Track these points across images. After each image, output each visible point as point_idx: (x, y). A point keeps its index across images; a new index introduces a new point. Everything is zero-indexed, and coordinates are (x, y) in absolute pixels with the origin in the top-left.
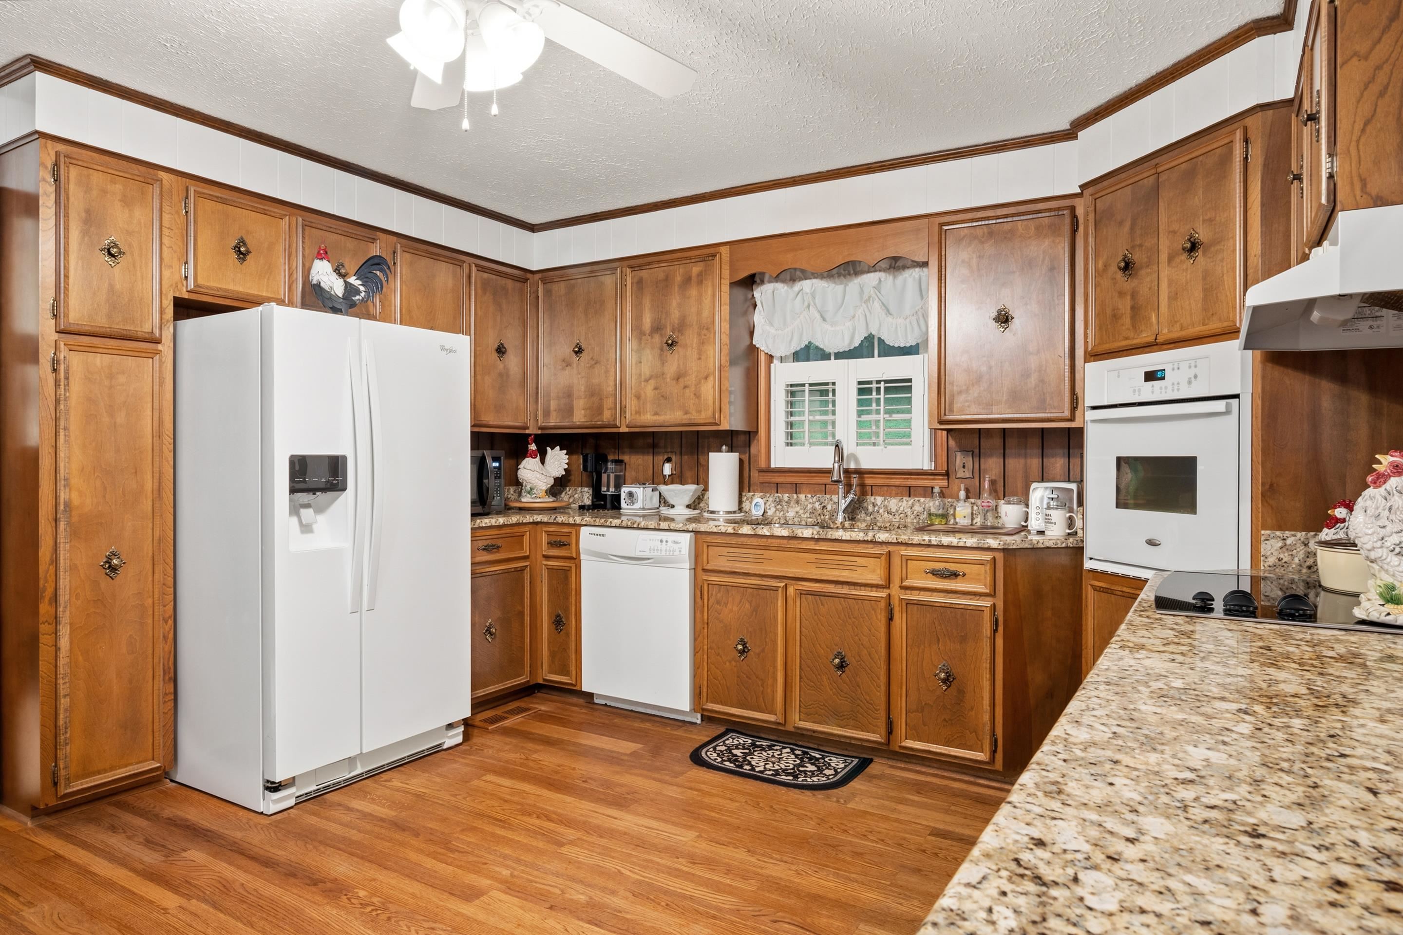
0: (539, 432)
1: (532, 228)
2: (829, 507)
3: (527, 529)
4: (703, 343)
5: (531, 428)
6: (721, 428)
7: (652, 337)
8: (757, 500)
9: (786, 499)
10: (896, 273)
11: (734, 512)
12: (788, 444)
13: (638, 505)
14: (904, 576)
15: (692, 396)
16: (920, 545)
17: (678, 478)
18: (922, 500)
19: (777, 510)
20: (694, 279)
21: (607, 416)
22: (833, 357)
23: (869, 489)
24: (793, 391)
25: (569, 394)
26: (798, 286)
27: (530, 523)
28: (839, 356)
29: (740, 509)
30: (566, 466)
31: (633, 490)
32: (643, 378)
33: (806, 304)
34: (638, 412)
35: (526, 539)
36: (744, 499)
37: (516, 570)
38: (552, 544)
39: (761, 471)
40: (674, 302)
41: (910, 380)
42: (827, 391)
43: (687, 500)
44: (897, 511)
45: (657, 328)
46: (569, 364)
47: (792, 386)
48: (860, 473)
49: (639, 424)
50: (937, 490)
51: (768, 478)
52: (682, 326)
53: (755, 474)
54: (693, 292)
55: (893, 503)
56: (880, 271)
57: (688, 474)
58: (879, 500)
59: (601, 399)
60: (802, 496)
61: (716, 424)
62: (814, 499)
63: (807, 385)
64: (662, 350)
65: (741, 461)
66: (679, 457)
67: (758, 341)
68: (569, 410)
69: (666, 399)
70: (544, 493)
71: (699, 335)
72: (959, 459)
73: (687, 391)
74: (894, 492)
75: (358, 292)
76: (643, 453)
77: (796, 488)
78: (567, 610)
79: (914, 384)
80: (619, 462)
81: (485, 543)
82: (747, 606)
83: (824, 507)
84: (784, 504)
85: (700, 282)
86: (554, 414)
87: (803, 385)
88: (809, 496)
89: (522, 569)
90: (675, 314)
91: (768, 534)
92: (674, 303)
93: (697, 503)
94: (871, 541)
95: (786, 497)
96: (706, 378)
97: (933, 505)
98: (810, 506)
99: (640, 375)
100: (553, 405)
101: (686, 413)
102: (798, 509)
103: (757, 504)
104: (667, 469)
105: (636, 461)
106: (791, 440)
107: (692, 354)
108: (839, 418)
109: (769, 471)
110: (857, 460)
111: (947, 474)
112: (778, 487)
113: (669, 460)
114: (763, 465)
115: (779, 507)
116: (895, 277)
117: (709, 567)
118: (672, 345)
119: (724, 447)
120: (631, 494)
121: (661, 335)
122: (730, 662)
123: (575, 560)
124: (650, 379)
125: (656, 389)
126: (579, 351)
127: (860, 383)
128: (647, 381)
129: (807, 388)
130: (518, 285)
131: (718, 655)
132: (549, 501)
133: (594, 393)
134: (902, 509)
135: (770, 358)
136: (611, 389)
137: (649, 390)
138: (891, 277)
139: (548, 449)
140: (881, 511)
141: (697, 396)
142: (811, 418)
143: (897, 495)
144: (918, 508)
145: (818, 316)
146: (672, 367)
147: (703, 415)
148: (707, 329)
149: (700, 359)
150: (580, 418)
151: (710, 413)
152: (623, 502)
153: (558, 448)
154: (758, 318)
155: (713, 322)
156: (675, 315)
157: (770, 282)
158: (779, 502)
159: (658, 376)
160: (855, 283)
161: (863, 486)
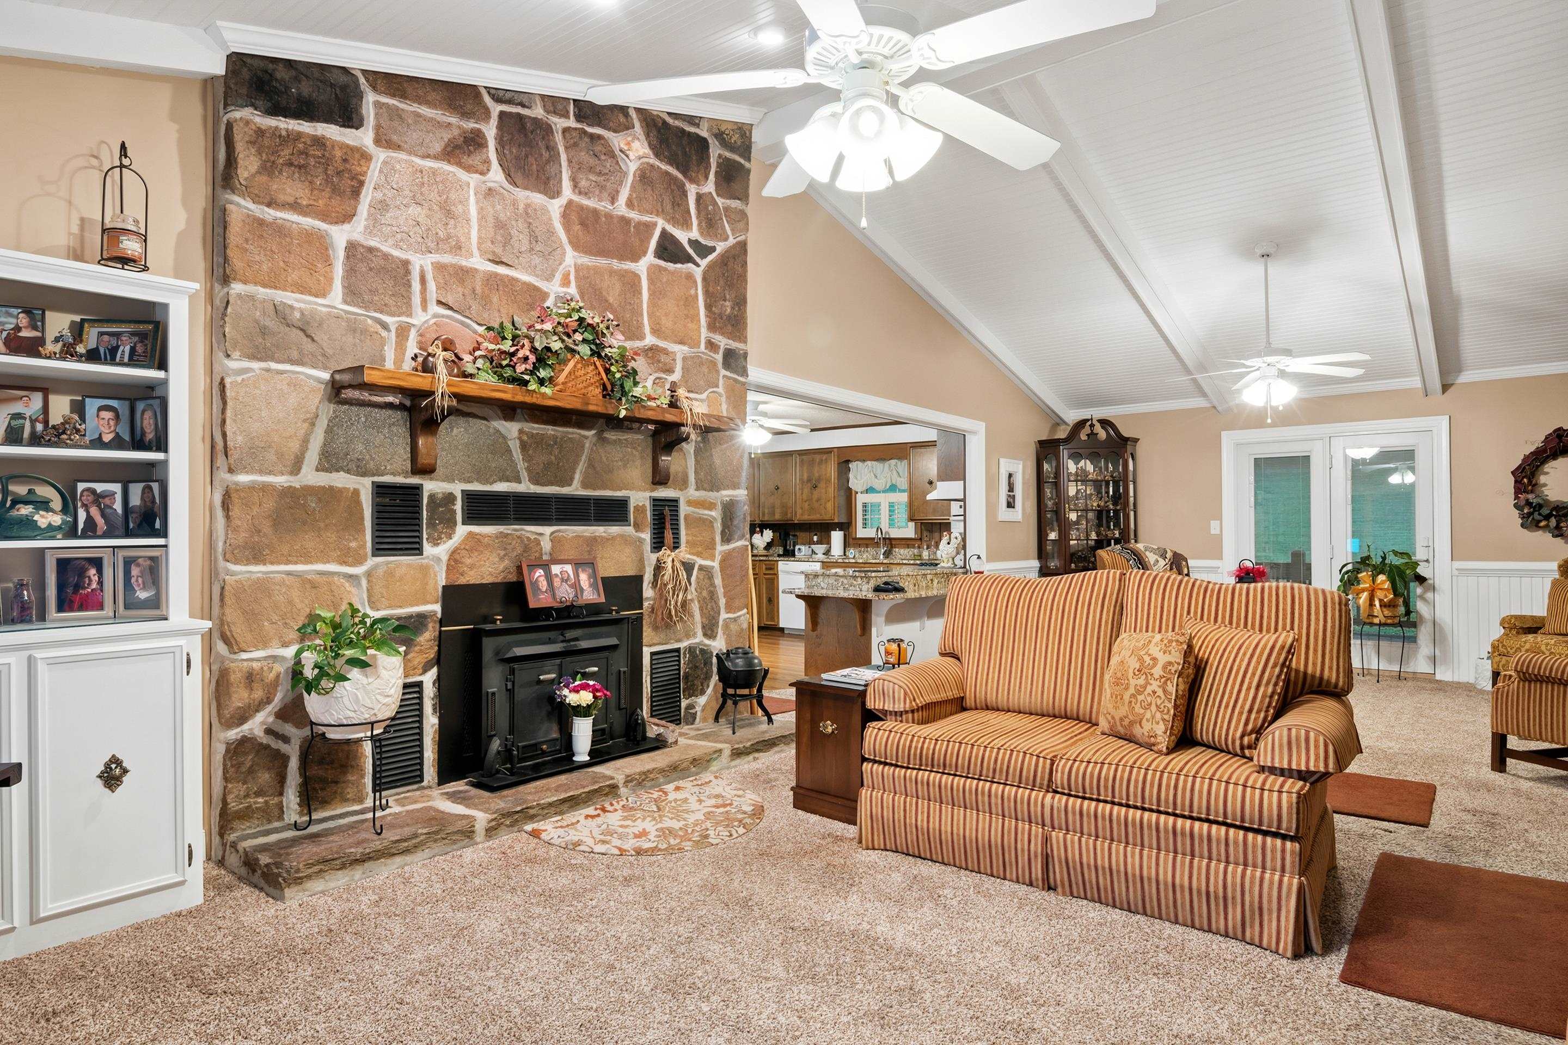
0: (760, 523)
2: (879, 552)
3: (757, 562)
4: (827, 487)
5: (757, 521)
6: (834, 521)
7: (807, 484)
8: (852, 551)
11: (842, 556)
12: (863, 528)
13: (802, 553)
15: (823, 508)
17: (820, 542)
18: (913, 548)
20: (824, 461)
21: (789, 515)
22: (879, 493)
23: (893, 545)
24: (865, 505)
25: (773, 507)
26: (866, 463)
27: (758, 560)
28: (884, 492)
29: (844, 554)
30: (772, 537)
31: (801, 547)
32: (803, 501)
33: (869, 471)
34: (802, 515)
36: (846, 550)
38: (767, 569)
39: (853, 539)
40: (816, 469)
42: (878, 506)
43: (823, 551)
44: (903, 553)
45: (809, 480)
46: (773, 494)
47: (864, 503)
48: (890, 539)
49: (802, 520)
51: (855, 542)
52: (819, 480)
53: (850, 540)
54: (823, 466)
55: (902, 551)
57: (824, 540)
58: (896, 549)
59: (787, 509)
60: (867, 549)
61: (832, 520)
62: (872, 550)
64: (811, 489)
65: (845, 535)
66: (819, 533)
67: (850, 485)
68: (773, 513)
69: (813, 509)
70: (762, 549)
71: (826, 483)
72: (925, 534)
73: (821, 506)
74: (902, 546)
76: (805, 532)
77: (866, 546)
78: (773, 595)
80: (794, 536)
83: (876, 553)
84: (862, 552)
85: (826, 463)
86: (767, 515)
87: (869, 504)
88: (870, 548)
93: (827, 553)
95: (862, 550)
96: (828, 501)
97: (916, 551)
98: (871, 552)
99: (803, 499)
100: (766, 511)
101: (821, 515)
102: (866, 553)
103: (851, 552)
104: (815, 538)
105: (802, 535)
106: (865, 525)
107: (823, 491)
108: (882, 516)
109: (856, 539)
110: (888, 534)
111: (921, 539)
112: (860, 546)
113: (815, 535)
114: (854, 536)
115: (859, 554)
118: (815, 487)
119: (837, 529)
120: (799, 549)
121: (811, 483)
123: (776, 575)
124: (807, 501)
125: (809, 505)
126: (777, 488)
127: (890, 503)
128: (805, 502)
132: (764, 552)
133: (784, 506)
135: (857, 493)
136: (790, 505)
137: (806, 506)
139: (764, 530)
140: (897, 553)
141: (825, 509)
142: (871, 517)
144: (911, 551)
145: (873, 476)
146: (815, 496)
147: (827, 516)
148: (829, 481)
149: (826, 493)
150: (778, 517)
151: (829, 515)
152: (796, 552)
153: (768, 529)
154: (851, 476)
155: (833, 478)
156: (817, 475)
157: (854, 464)
158: (859, 552)
159: (810, 500)
160: (887, 464)
161: (891, 544)
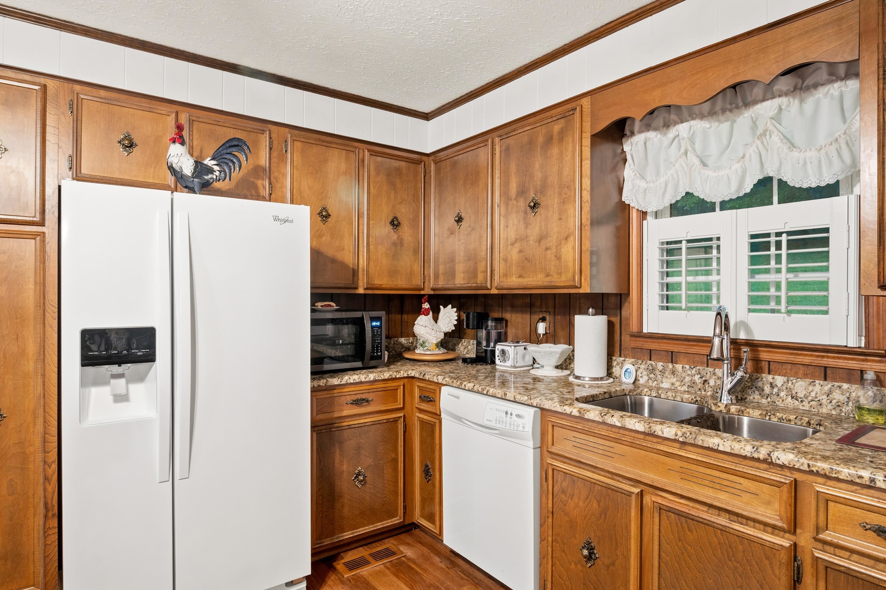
0: (432, 293)
1: (427, 117)
2: (712, 383)
3: (401, 383)
4: (564, 202)
5: (426, 289)
6: (581, 291)
7: (517, 201)
8: (628, 366)
9: (660, 368)
10: (804, 95)
11: (602, 379)
12: (662, 308)
13: (509, 363)
14: (822, 523)
15: (553, 258)
16: (852, 483)
17: (551, 338)
18: (845, 386)
19: (650, 378)
20: (555, 136)
21: (480, 278)
22: (718, 208)
23: (765, 365)
24: (669, 249)
25: (452, 260)
26: (673, 132)
27: (404, 378)
29: (609, 374)
30: (456, 323)
31: (506, 348)
32: (509, 242)
33: (683, 150)
34: (505, 275)
35: (400, 392)
36: (615, 364)
37: (388, 421)
38: (422, 399)
39: (633, 335)
40: (537, 164)
41: (827, 230)
42: (711, 247)
44: (806, 397)
45: (522, 192)
46: (452, 233)
47: (668, 243)
48: (753, 345)
49: (505, 287)
50: (870, 376)
51: (640, 343)
52: (543, 189)
53: (626, 338)
54: (555, 151)
55: (801, 386)
56: (780, 96)
57: (561, 334)
58: (779, 380)
59: (476, 263)
60: (679, 367)
61: (576, 287)
62: (694, 371)
63: (684, 242)
64: (526, 213)
65: (611, 325)
66: (552, 317)
67: (626, 198)
68: (452, 274)
69: (529, 261)
70: (434, 347)
71: (560, 194)
73: (549, 252)
74: (801, 371)
75: (211, 171)
76: (522, 312)
77: (672, 357)
78: (433, 462)
79: (832, 235)
80: (499, 320)
81: (355, 398)
82: (595, 505)
83: (705, 381)
84: (658, 373)
85: (561, 139)
86: (441, 277)
87: (680, 242)
88: (688, 367)
89: (396, 420)
90: (538, 175)
91: (619, 424)
92: (537, 166)
93: (567, 364)
94: (765, 461)
95: (660, 365)
96: (566, 239)
97: (864, 394)
98: (688, 379)
99: (507, 239)
101: (548, 275)
102: (674, 380)
103: (628, 370)
104: (541, 328)
105: (516, 319)
106: (666, 303)
108: (725, 278)
109: (640, 335)
110: (748, 329)
112: (650, 354)
113: (543, 320)
114: (634, 328)
115: (652, 376)
116: (802, 101)
117: (553, 449)
118: (535, 206)
119: (591, 310)
120: (503, 352)
121: (525, 199)
122: (576, 564)
123: (438, 416)
124: (515, 242)
125: (520, 251)
126: (459, 220)
127: (753, 236)
128: (513, 244)
129: (684, 245)
130: (412, 166)
131: (563, 551)
133: (471, 258)
134: (813, 394)
135: (644, 215)
136: (483, 253)
137: (514, 254)
138: (797, 101)
139: (441, 307)
140: (782, 394)
141: (558, 257)
142: (690, 279)
143: (805, 376)
144: (837, 396)
145: (697, 161)
146: (534, 231)
147: (564, 278)
148: (567, 187)
149: (560, 219)
150: (460, 280)
151: (570, 275)
152: (497, 358)
153: (450, 306)
154: (628, 172)
155: (574, 181)
157: (640, 132)
158: (652, 370)
159: (521, 239)
161: (756, 361)
